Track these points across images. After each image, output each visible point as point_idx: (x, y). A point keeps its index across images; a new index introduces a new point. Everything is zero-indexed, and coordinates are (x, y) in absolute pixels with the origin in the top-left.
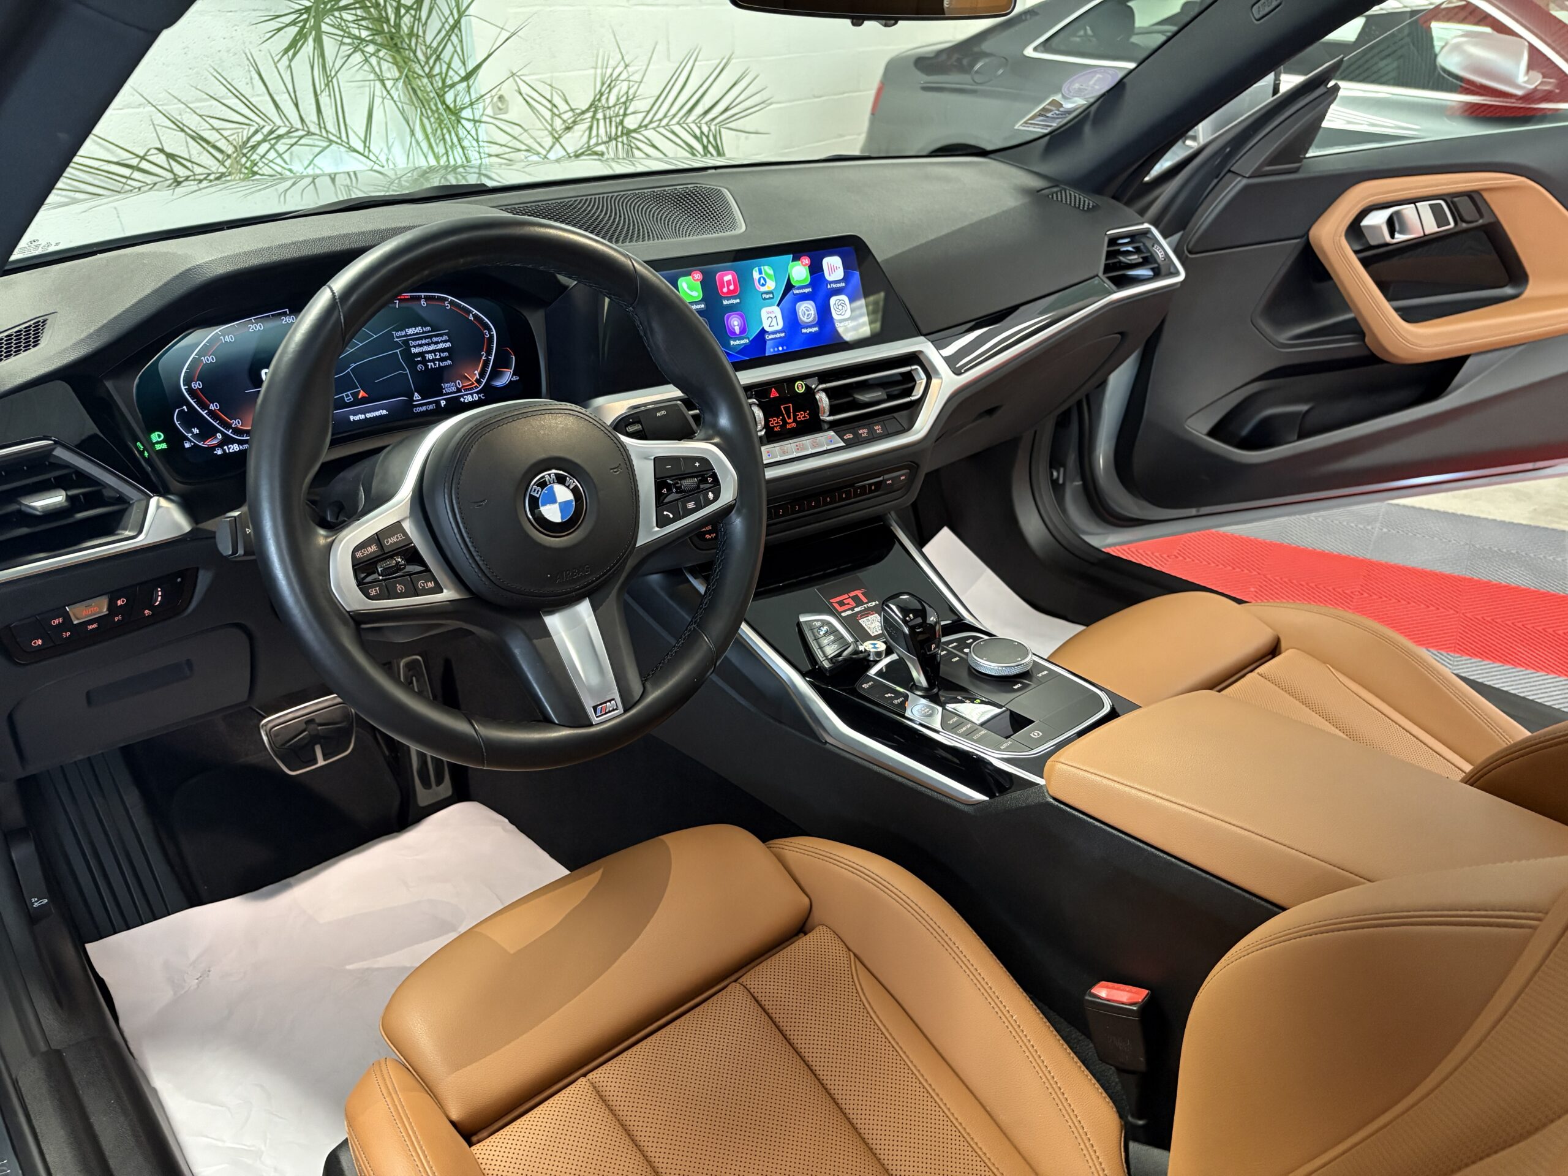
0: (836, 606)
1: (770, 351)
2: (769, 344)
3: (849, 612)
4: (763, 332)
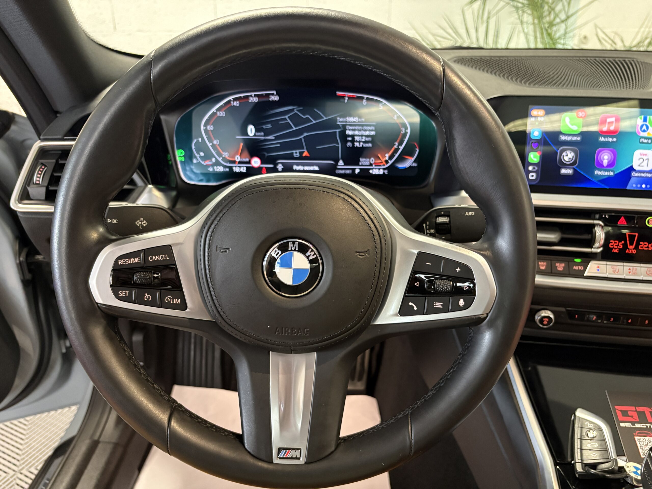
0: (619, 413)
1: (632, 185)
2: (632, 180)
3: (628, 425)
4: (631, 169)
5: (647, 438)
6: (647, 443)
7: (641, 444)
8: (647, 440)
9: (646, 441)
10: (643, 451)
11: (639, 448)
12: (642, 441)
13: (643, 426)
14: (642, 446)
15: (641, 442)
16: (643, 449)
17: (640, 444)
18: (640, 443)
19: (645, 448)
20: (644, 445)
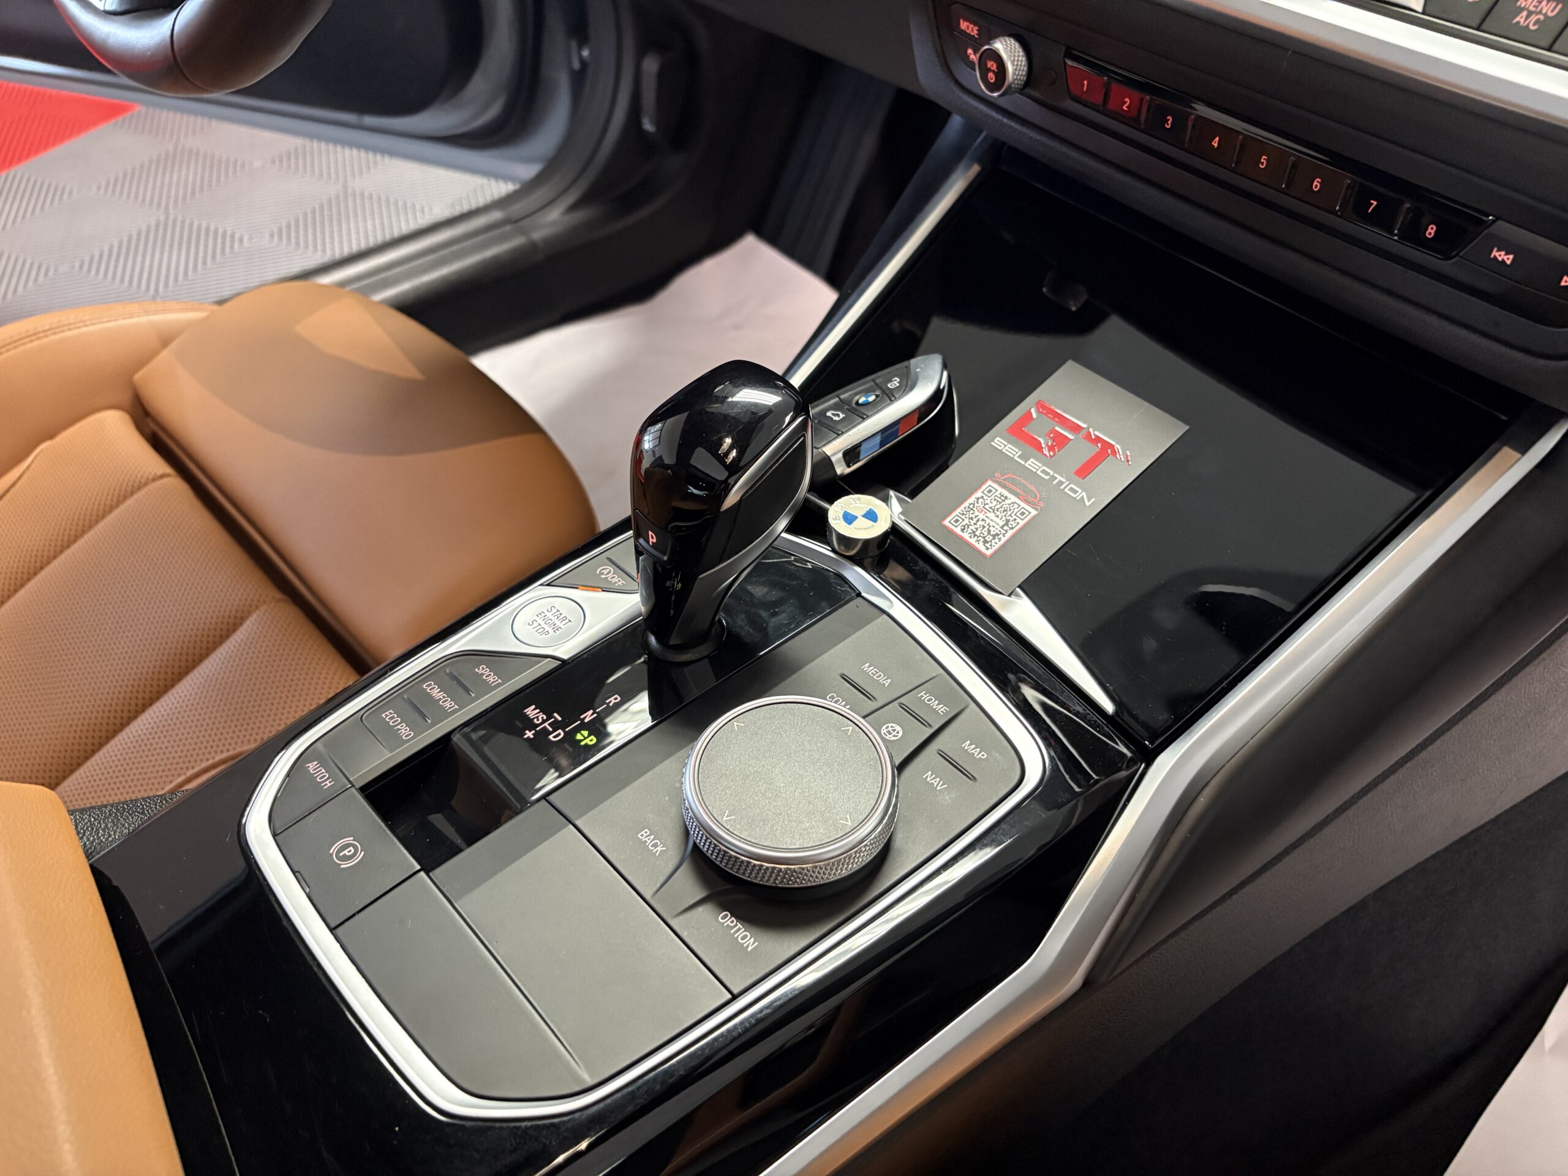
3: (1011, 452)
5: (1013, 499)
6: (998, 506)
7: (980, 500)
8: (1007, 502)
9: (1003, 503)
10: (963, 514)
11: (966, 504)
12: (992, 497)
13: (1044, 471)
14: (976, 505)
15: (985, 497)
16: (972, 512)
17: (978, 499)
18: (982, 497)
19: (977, 513)
20: (987, 507)
